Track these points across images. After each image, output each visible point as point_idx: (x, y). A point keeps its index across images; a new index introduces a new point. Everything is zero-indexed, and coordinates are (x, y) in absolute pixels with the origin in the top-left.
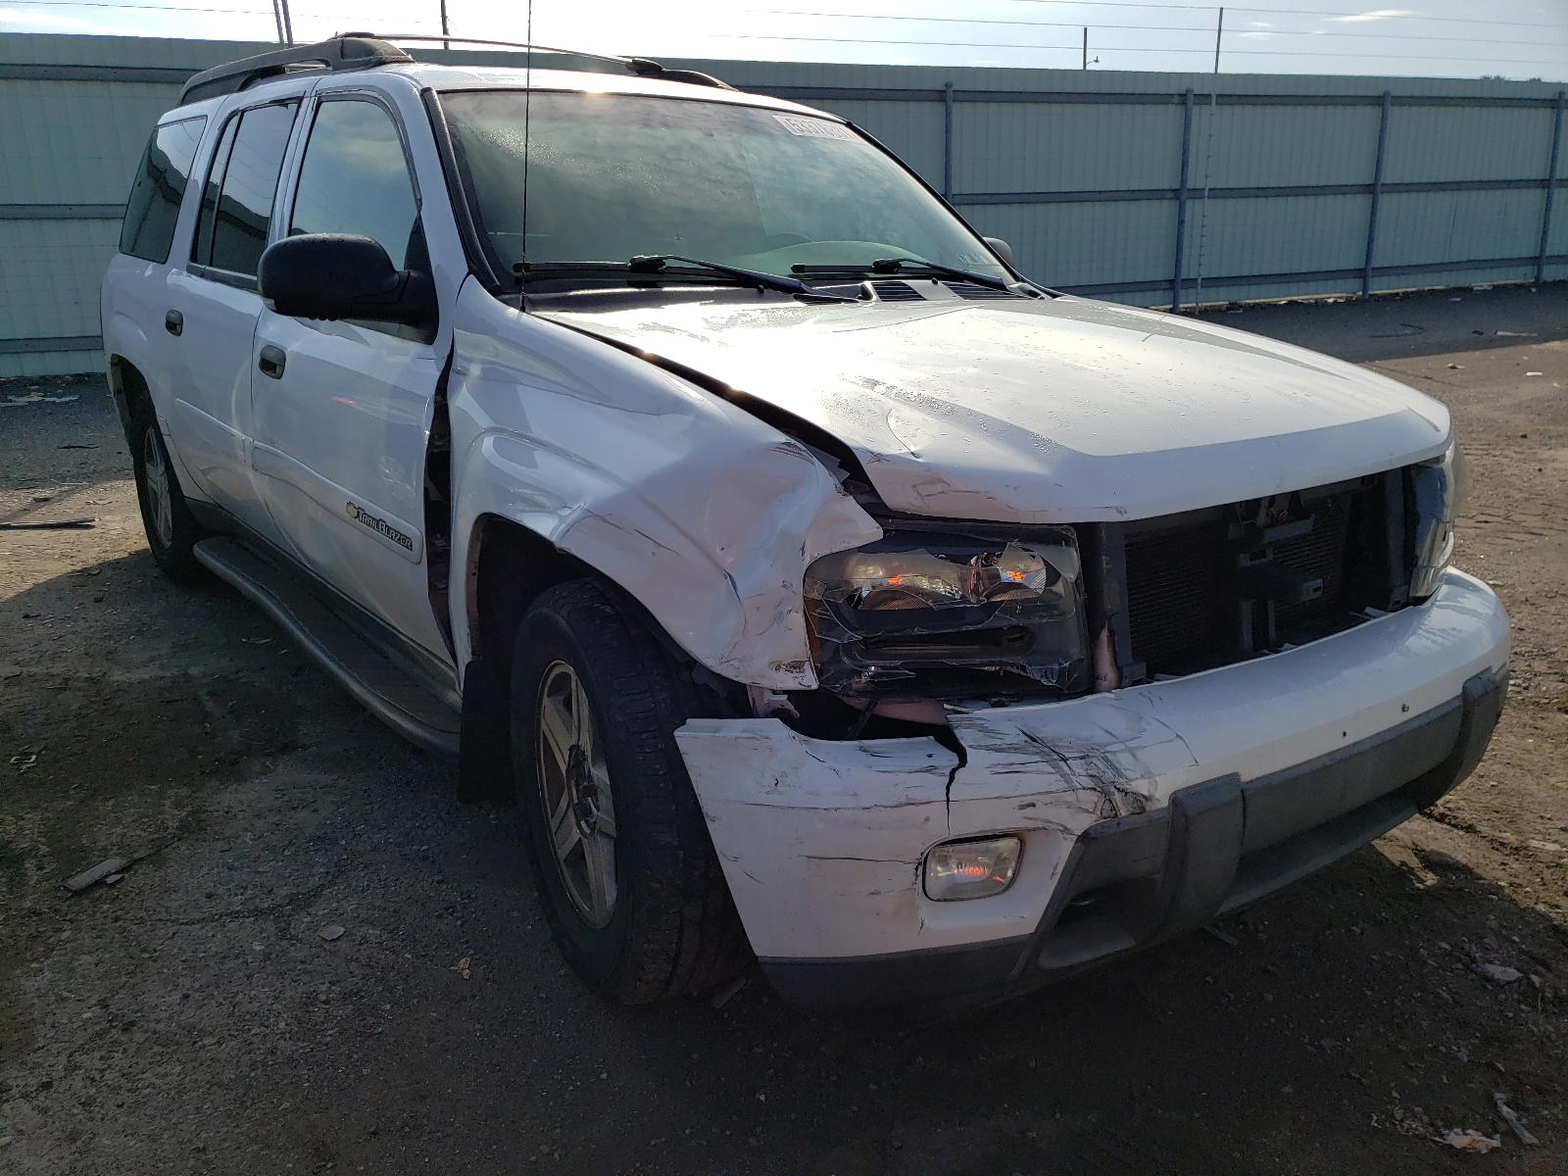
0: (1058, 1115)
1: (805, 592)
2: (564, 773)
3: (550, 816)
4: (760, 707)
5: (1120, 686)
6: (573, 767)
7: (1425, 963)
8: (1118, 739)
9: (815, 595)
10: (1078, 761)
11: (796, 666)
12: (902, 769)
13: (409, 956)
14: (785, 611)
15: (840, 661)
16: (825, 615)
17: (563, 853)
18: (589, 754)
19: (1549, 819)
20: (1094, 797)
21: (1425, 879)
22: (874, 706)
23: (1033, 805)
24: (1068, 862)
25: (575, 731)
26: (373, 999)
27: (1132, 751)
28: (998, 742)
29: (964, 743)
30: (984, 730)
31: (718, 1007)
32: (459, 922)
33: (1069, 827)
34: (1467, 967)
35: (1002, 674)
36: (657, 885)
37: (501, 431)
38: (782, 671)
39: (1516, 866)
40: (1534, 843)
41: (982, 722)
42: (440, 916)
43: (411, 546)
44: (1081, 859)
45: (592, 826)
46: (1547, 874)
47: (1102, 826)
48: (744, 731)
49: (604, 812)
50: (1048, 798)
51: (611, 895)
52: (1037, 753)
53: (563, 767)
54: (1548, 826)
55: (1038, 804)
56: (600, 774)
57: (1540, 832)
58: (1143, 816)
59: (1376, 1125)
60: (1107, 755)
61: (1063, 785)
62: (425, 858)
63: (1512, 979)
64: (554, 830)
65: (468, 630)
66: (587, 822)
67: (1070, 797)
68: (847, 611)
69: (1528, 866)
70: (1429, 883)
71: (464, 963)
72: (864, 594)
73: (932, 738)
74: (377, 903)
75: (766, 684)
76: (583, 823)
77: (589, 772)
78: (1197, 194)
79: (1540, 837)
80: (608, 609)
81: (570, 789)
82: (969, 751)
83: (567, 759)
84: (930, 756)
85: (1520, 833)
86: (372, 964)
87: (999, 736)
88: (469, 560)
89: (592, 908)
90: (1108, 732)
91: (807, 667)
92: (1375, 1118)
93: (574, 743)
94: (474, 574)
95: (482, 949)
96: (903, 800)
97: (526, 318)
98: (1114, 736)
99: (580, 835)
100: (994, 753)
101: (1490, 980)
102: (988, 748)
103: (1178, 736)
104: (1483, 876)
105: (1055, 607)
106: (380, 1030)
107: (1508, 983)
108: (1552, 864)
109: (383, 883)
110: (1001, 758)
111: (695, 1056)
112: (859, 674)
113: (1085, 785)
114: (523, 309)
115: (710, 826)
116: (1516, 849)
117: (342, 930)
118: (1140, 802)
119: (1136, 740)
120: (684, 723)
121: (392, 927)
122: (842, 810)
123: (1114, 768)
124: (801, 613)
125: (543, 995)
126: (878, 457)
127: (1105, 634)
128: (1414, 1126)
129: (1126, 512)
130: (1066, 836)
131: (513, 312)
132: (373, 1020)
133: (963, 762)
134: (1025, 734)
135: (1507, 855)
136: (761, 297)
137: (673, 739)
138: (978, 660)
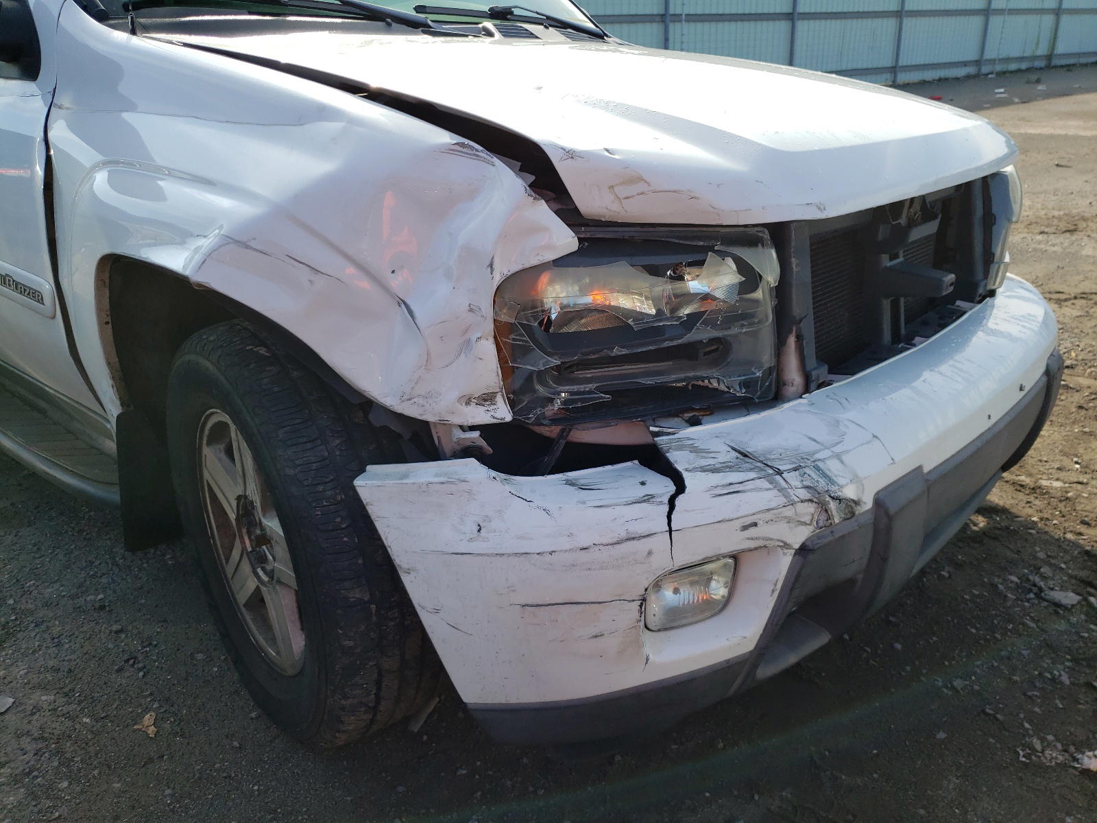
0: (756, 797)
1: (495, 313)
2: (234, 522)
3: (224, 561)
4: (447, 447)
5: (807, 390)
6: (243, 516)
7: (1006, 596)
8: (823, 445)
9: (505, 318)
10: (793, 474)
11: (487, 399)
12: (619, 501)
13: (88, 720)
14: (474, 338)
15: (535, 391)
16: (521, 340)
17: (242, 597)
18: (258, 504)
19: (1046, 462)
20: (810, 508)
21: (978, 522)
22: (569, 432)
23: (755, 524)
24: (787, 577)
25: (240, 481)
26: (47, 777)
27: (838, 456)
28: (711, 462)
29: (679, 467)
30: (695, 450)
31: (416, 731)
32: (141, 674)
33: (788, 541)
34: (1038, 596)
35: (690, 388)
36: (351, 643)
37: (116, 163)
38: (473, 404)
39: (1037, 502)
40: (1044, 483)
41: (691, 442)
42: (120, 670)
43: (42, 299)
44: (801, 570)
45: (271, 574)
46: (1061, 506)
47: (819, 537)
48: (437, 475)
49: (280, 560)
50: (768, 516)
51: (298, 642)
52: (751, 470)
53: (232, 516)
54: (1047, 467)
55: (760, 523)
56: (273, 525)
57: (1044, 473)
58: (853, 520)
59: (1024, 759)
60: (817, 463)
61: (782, 500)
62: (102, 608)
63: (1075, 602)
64: (230, 576)
65: (111, 382)
66: (263, 569)
67: (789, 512)
68: (539, 333)
69: (1046, 502)
70: (982, 525)
71: (148, 719)
72: (553, 317)
73: (636, 462)
74: (51, 663)
75: (457, 420)
76: (260, 571)
77: (260, 520)
78: (677, 18)
79: (1045, 477)
80: (263, 351)
81: (241, 538)
82: (685, 475)
83: (235, 511)
84: (643, 483)
85: (1030, 475)
86: (46, 735)
87: (712, 455)
88: (99, 309)
89: (278, 653)
90: (810, 438)
91: (500, 400)
92: (1021, 753)
93: (241, 493)
94: (107, 323)
95: (167, 700)
96: (623, 535)
97: (139, 42)
98: (818, 443)
99: (258, 583)
100: (710, 474)
101: (1058, 605)
102: (704, 469)
103: (875, 436)
104: (1019, 514)
105: (752, 316)
106: (57, 814)
107: (1073, 606)
108: (1063, 498)
109: (56, 640)
110: (716, 479)
111: (400, 789)
112: (551, 400)
113: (802, 497)
114: (133, 32)
115: (406, 580)
116: (1033, 489)
117: (11, 700)
118: (850, 506)
119: (839, 445)
120: (364, 471)
121: (66, 690)
122: (557, 553)
123: (825, 475)
124: (491, 340)
125: (236, 744)
126: (571, 154)
127: (792, 340)
128: (1054, 755)
129: (824, 209)
130: (785, 551)
131: (121, 36)
132: (49, 803)
133: (681, 487)
134: (734, 449)
135: (1028, 495)
136: (388, 29)
137: (354, 489)
138: (674, 376)
